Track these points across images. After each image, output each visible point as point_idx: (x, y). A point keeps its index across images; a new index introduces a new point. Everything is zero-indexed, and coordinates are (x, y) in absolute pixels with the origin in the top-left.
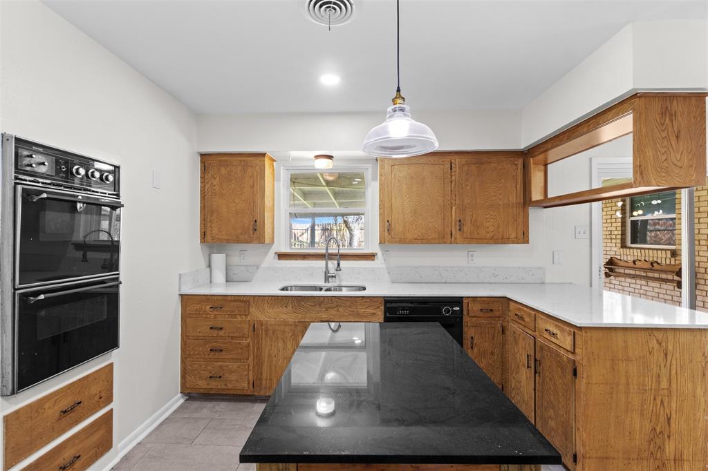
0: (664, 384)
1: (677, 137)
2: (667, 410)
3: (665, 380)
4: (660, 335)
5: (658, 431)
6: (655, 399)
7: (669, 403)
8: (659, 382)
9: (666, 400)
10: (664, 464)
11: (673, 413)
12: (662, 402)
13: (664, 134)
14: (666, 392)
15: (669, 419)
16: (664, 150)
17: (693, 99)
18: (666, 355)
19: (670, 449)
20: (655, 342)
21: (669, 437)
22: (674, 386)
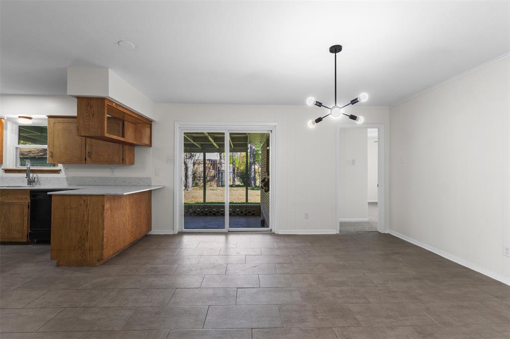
0: (86, 218)
1: (93, 115)
2: (86, 229)
3: (86, 217)
4: (84, 198)
5: (83, 238)
6: (82, 224)
7: (88, 226)
8: (83, 217)
9: (86, 225)
10: (85, 252)
11: (89, 230)
12: (85, 225)
13: (88, 114)
14: (86, 221)
15: (87, 233)
16: (87, 121)
17: (100, 100)
18: (87, 206)
19: (87, 245)
20: (82, 200)
21: (87, 240)
22: (90, 219)
